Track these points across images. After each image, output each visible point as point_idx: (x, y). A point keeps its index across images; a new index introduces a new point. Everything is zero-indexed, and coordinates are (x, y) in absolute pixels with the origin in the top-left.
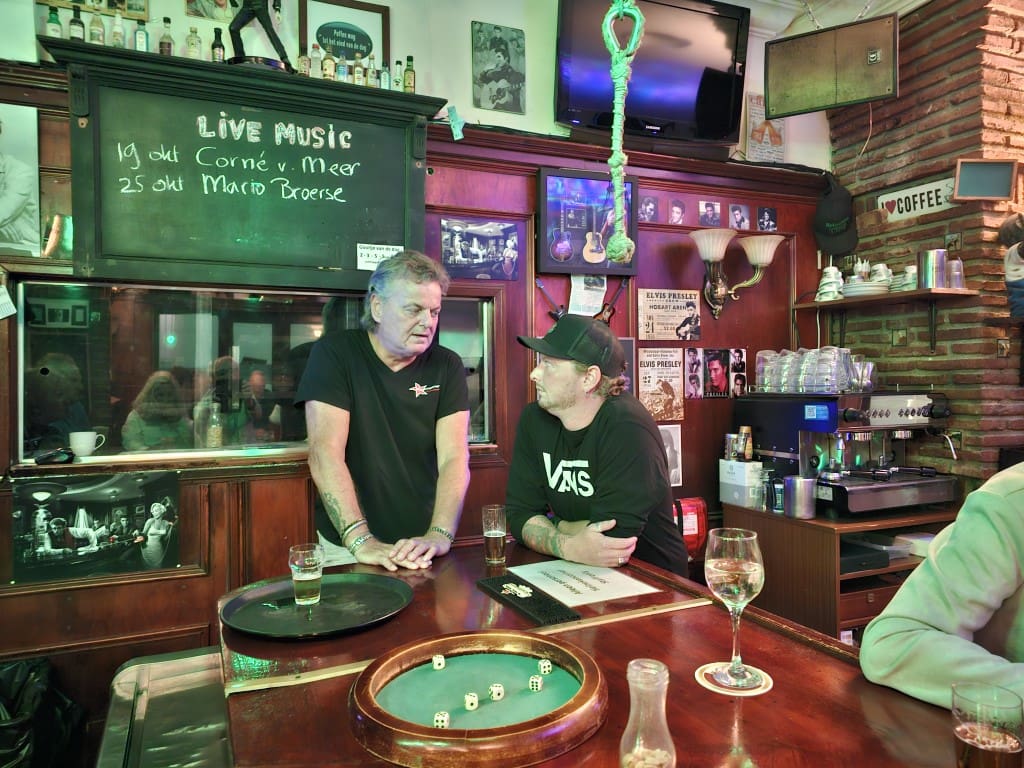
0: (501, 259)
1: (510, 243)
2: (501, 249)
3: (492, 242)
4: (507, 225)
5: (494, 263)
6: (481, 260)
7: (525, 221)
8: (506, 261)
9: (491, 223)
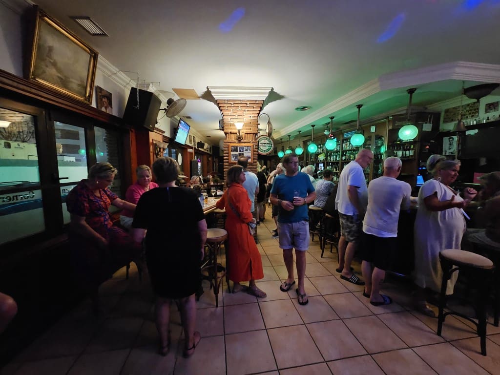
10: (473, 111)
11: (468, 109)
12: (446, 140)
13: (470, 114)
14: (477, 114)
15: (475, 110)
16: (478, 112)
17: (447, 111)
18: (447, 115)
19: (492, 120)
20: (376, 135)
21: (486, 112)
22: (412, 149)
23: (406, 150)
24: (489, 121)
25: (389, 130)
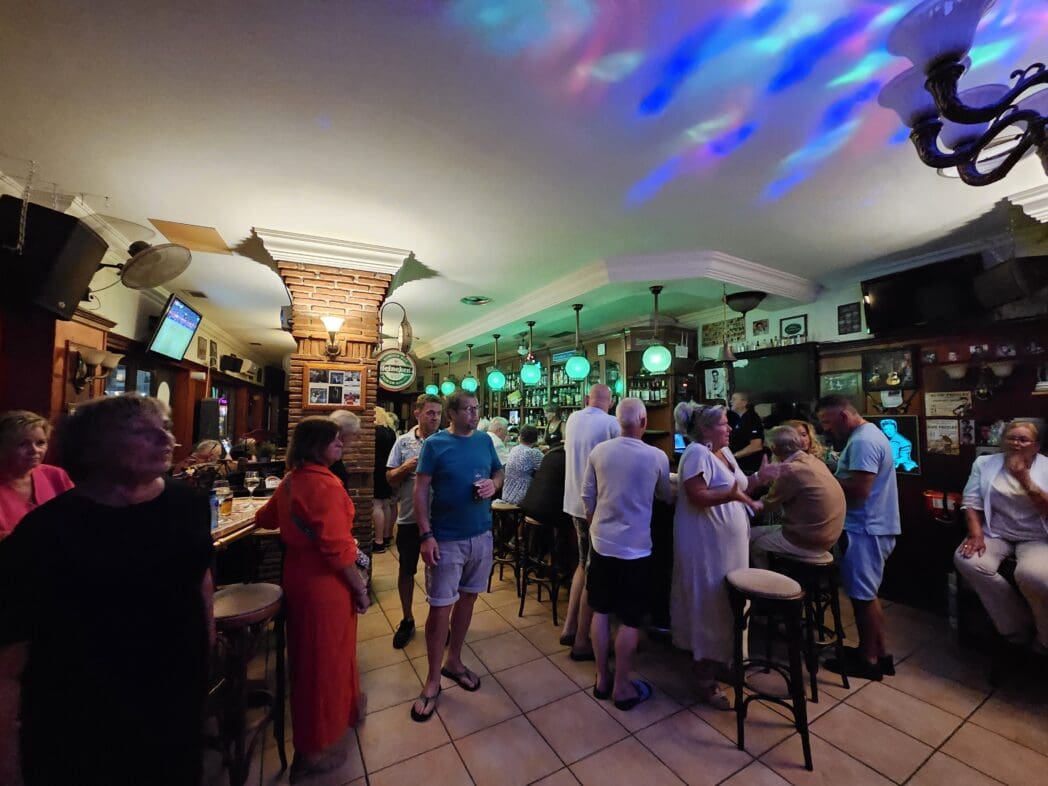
2: (849, 383)
3: (846, 381)
4: (853, 374)
7: (860, 372)
9: (845, 375)
10: (739, 331)
11: (732, 327)
12: (708, 373)
13: (735, 335)
14: (743, 336)
15: (740, 329)
16: (744, 333)
17: (705, 328)
18: (706, 335)
19: (763, 346)
20: (607, 361)
21: (755, 334)
22: (664, 388)
23: (655, 389)
24: (760, 347)
25: (627, 353)
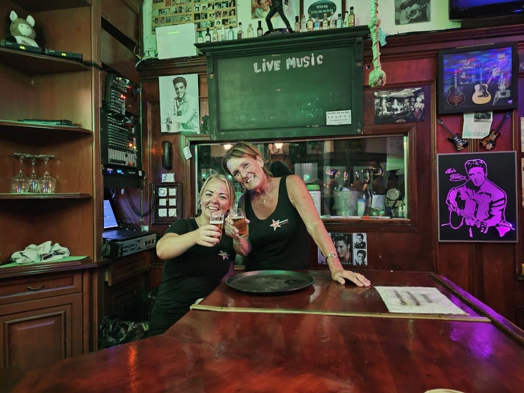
0: (413, 109)
1: (419, 99)
2: (413, 104)
3: (406, 100)
4: (417, 89)
5: (408, 112)
6: (399, 112)
7: (430, 85)
8: (416, 111)
9: (406, 90)
